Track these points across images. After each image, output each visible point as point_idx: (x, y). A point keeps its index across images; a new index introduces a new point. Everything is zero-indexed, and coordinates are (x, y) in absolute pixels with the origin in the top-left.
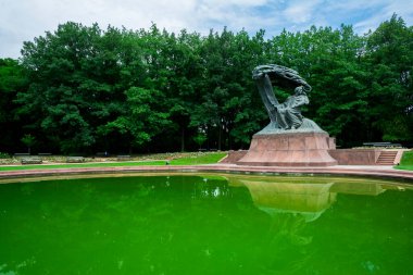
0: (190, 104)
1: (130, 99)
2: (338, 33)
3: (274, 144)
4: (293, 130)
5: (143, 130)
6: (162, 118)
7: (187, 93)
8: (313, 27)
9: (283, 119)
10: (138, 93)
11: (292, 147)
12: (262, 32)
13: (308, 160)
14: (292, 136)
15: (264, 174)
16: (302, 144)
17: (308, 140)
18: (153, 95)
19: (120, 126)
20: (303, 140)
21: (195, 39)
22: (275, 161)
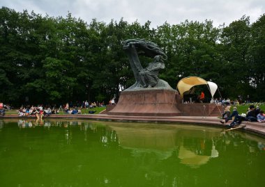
0: (92, 72)
1: (45, 66)
2: (203, 25)
3: (134, 99)
4: (149, 88)
5: (54, 90)
6: (70, 81)
7: (90, 64)
8: (187, 21)
9: (143, 80)
10: (51, 62)
11: (147, 101)
12: (149, 22)
13: (157, 111)
14: (148, 92)
15: (122, 121)
16: (154, 99)
17: (159, 96)
18: (64, 64)
19: (37, 86)
20: (155, 96)
21: (102, 26)
22: (133, 111)
